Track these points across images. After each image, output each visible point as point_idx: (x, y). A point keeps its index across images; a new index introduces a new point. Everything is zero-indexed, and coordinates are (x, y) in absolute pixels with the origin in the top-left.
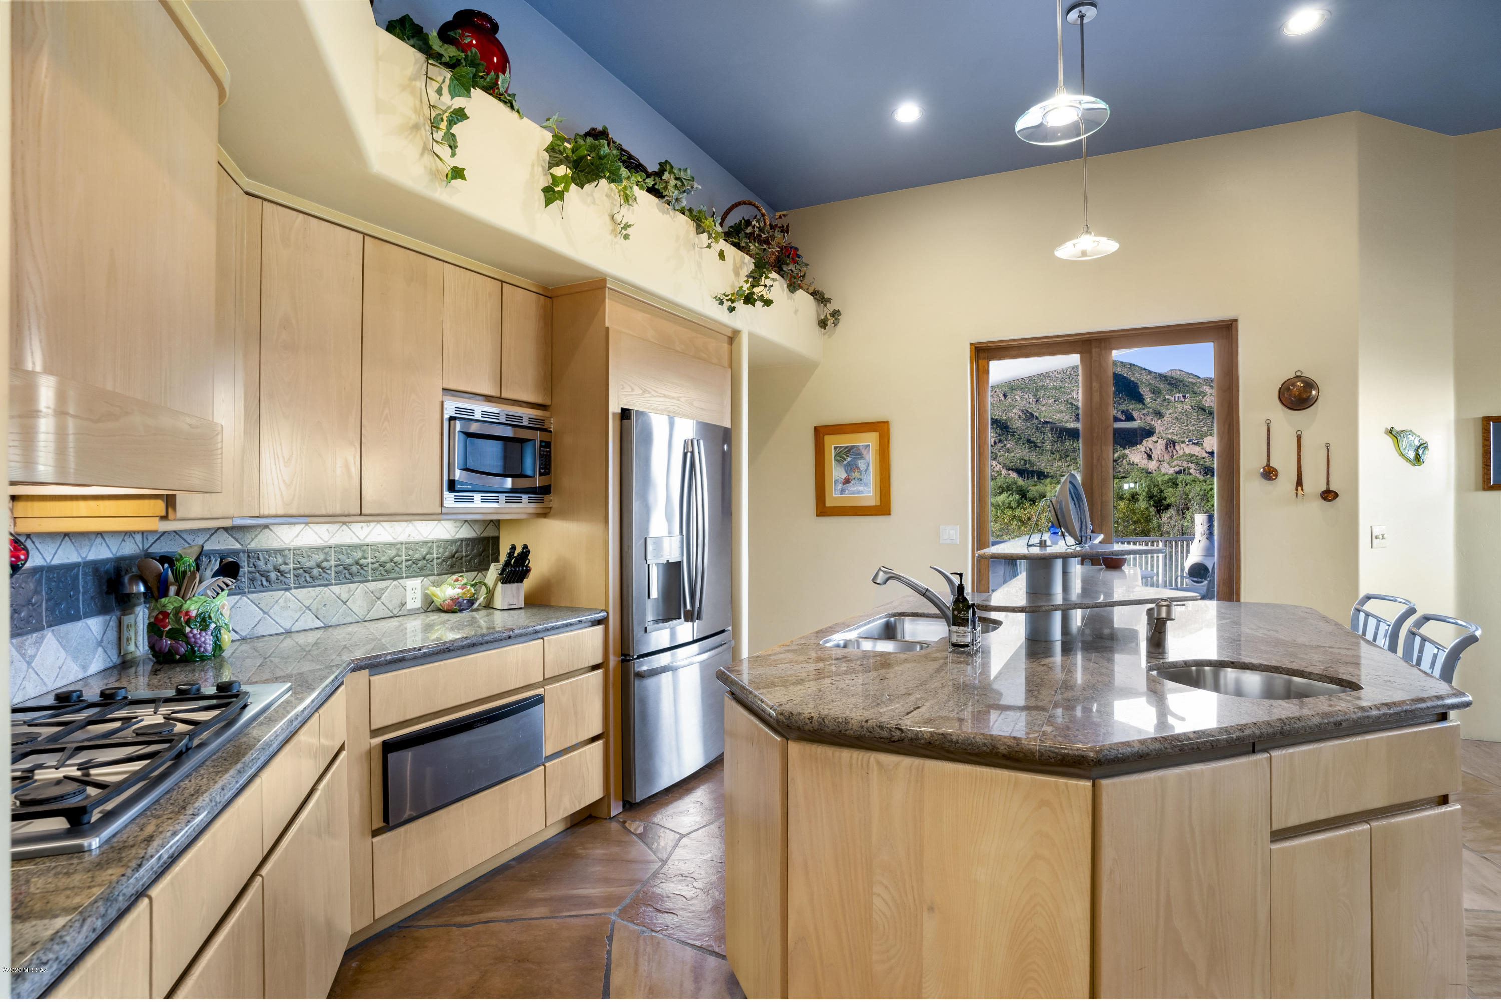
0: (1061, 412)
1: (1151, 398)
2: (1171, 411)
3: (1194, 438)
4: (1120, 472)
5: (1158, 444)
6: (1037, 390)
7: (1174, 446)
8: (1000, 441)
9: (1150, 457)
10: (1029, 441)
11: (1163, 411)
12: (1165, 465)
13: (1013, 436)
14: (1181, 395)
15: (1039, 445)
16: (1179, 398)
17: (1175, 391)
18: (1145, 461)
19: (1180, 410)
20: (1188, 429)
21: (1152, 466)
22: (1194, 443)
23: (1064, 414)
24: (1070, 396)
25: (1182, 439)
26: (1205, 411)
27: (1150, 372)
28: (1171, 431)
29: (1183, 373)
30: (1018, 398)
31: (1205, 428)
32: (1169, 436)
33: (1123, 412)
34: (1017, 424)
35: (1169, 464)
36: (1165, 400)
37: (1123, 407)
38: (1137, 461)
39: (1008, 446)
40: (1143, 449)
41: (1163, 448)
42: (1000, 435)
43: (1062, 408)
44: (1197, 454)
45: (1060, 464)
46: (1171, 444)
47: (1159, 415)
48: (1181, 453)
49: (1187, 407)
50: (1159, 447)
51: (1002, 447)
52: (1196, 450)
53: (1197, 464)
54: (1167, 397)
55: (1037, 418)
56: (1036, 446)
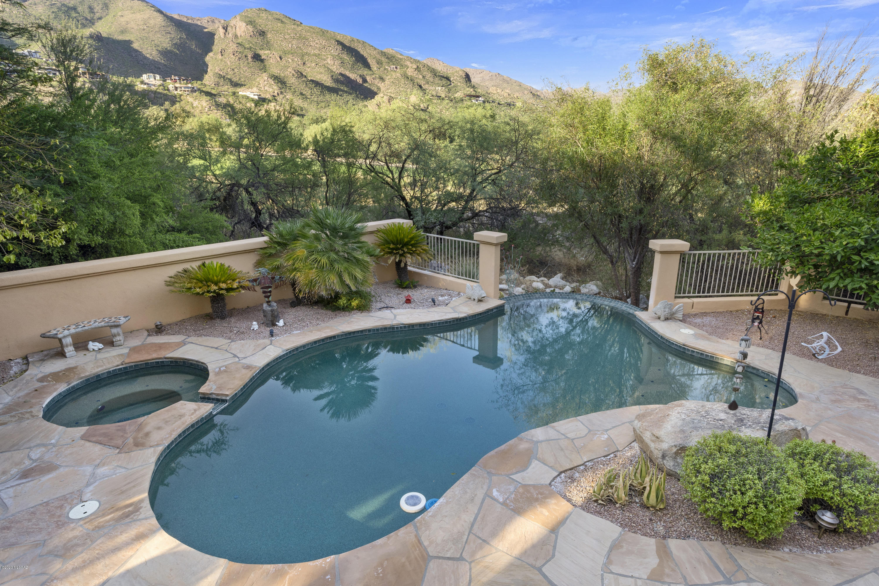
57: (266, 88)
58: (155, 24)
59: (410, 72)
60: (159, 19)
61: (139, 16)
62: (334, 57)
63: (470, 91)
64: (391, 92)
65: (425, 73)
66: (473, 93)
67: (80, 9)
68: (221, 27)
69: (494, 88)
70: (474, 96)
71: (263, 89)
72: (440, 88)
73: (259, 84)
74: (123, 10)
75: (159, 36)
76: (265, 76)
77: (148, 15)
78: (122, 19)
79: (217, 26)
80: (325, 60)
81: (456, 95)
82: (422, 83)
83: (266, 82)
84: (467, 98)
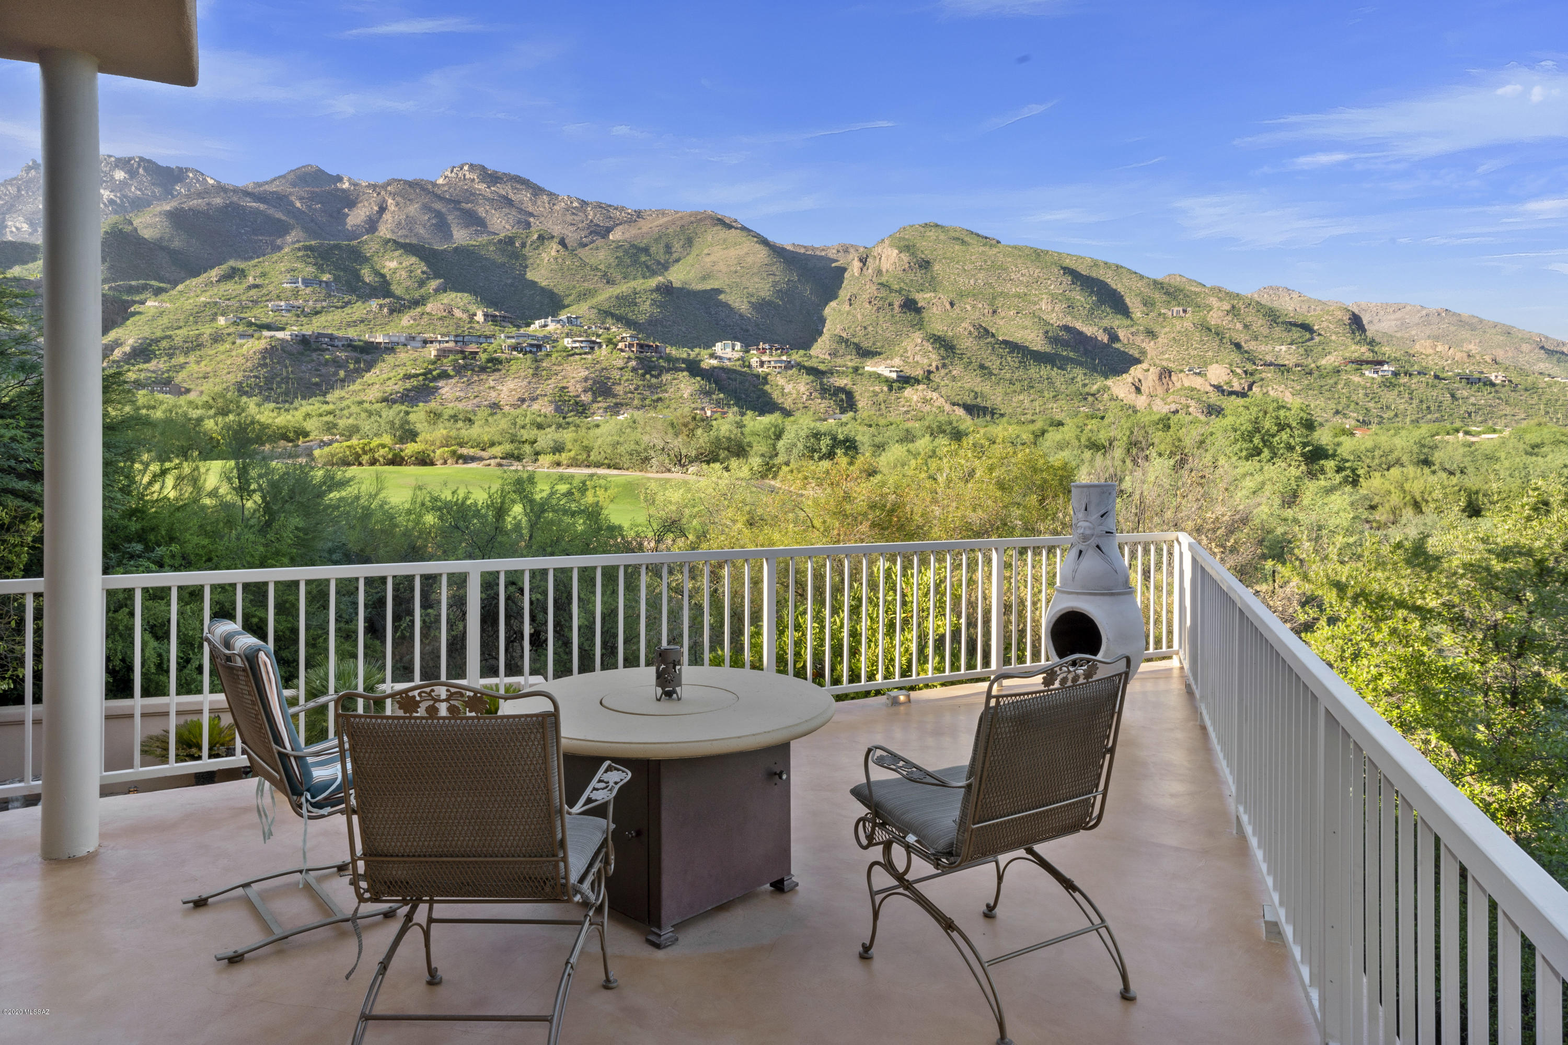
0: (1026, 328)
1: (1143, 312)
2: (1167, 330)
3: (1196, 366)
4: (1099, 410)
5: (1150, 373)
6: (994, 298)
7: (1170, 376)
8: (944, 366)
9: (1138, 390)
10: (982, 367)
11: (1157, 329)
12: (1158, 401)
13: (961, 359)
14: (1181, 309)
15: (995, 372)
16: (1178, 312)
17: (1174, 303)
18: (1133, 396)
19: (1178, 328)
20: (1189, 354)
21: (1141, 402)
22: (1196, 373)
23: (1029, 331)
24: (1038, 307)
25: (1180, 368)
26: (1210, 330)
27: (1142, 277)
28: (1167, 356)
29: (1184, 280)
30: (969, 308)
31: (1210, 353)
32: (1165, 364)
33: (1105, 330)
34: (966, 343)
35: (1163, 400)
36: (1160, 315)
37: (1106, 323)
38: (1121, 396)
39: (954, 372)
40: (1130, 380)
41: (1156, 378)
42: (943, 358)
43: (1026, 323)
44: (1198, 388)
45: (1021, 397)
46: (1166, 374)
47: (1151, 334)
48: (1178, 385)
49: (1188, 324)
50: (1150, 378)
51: (947, 374)
52: (1197, 382)
53: (1199, 400)
54: (1163, 311)
55: (993, 335)
56: (991, 374)
57: (918, 358)
58: (754, 263)
59: (1215, 318)
60: (762, 254)
61: (733, 253)
62: (1054, 298)
63: (1363, 351)
64: (1169, 359)
65: (1249, 319)
66: (1369, 356)
67: (653, 250)
68: (856, 259)
69: (1428, 343)
70: (1368, 362)
71: (911, 360)
72: (1284, 348)
73: (906, 351)
74: (712, 245)
75: (756, 280)
76: (918, 337)
77: (746, 250)
78: (708, 259)
79: (851, 256)
80: (1035, 304)
81: (1323, 362)
82: (1242, 338)
83: (918, 348)
84: (1350, 367)
